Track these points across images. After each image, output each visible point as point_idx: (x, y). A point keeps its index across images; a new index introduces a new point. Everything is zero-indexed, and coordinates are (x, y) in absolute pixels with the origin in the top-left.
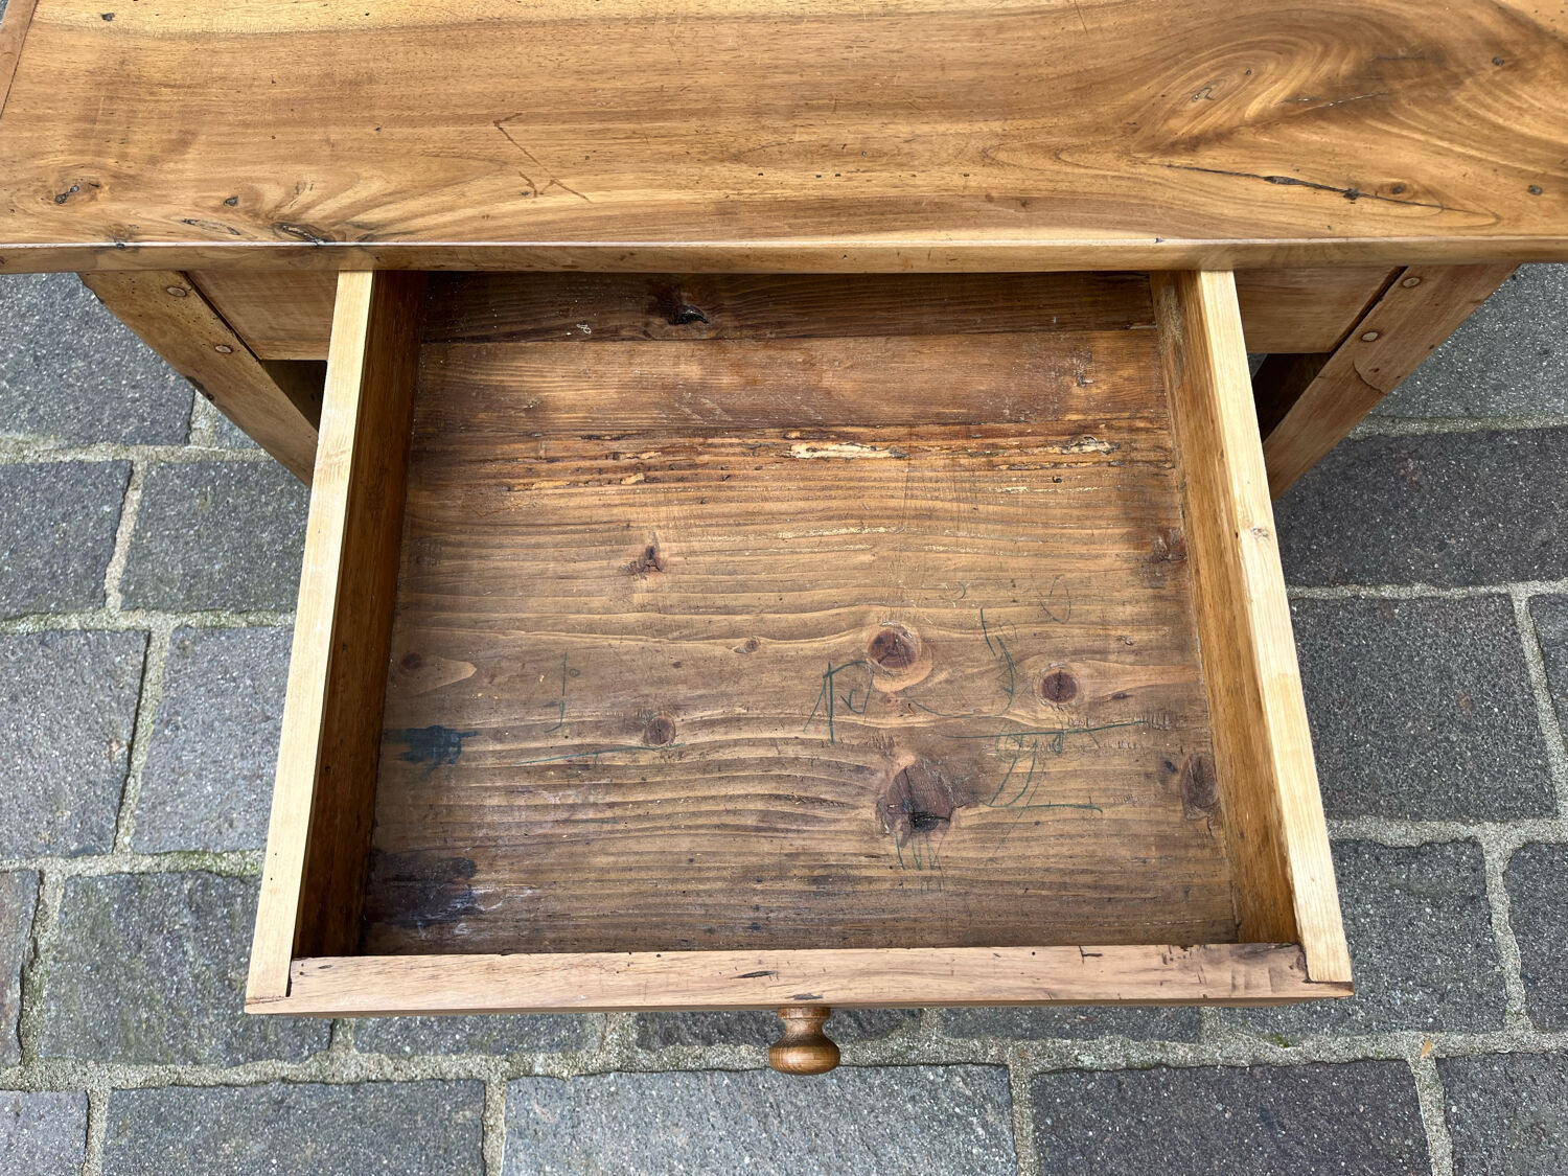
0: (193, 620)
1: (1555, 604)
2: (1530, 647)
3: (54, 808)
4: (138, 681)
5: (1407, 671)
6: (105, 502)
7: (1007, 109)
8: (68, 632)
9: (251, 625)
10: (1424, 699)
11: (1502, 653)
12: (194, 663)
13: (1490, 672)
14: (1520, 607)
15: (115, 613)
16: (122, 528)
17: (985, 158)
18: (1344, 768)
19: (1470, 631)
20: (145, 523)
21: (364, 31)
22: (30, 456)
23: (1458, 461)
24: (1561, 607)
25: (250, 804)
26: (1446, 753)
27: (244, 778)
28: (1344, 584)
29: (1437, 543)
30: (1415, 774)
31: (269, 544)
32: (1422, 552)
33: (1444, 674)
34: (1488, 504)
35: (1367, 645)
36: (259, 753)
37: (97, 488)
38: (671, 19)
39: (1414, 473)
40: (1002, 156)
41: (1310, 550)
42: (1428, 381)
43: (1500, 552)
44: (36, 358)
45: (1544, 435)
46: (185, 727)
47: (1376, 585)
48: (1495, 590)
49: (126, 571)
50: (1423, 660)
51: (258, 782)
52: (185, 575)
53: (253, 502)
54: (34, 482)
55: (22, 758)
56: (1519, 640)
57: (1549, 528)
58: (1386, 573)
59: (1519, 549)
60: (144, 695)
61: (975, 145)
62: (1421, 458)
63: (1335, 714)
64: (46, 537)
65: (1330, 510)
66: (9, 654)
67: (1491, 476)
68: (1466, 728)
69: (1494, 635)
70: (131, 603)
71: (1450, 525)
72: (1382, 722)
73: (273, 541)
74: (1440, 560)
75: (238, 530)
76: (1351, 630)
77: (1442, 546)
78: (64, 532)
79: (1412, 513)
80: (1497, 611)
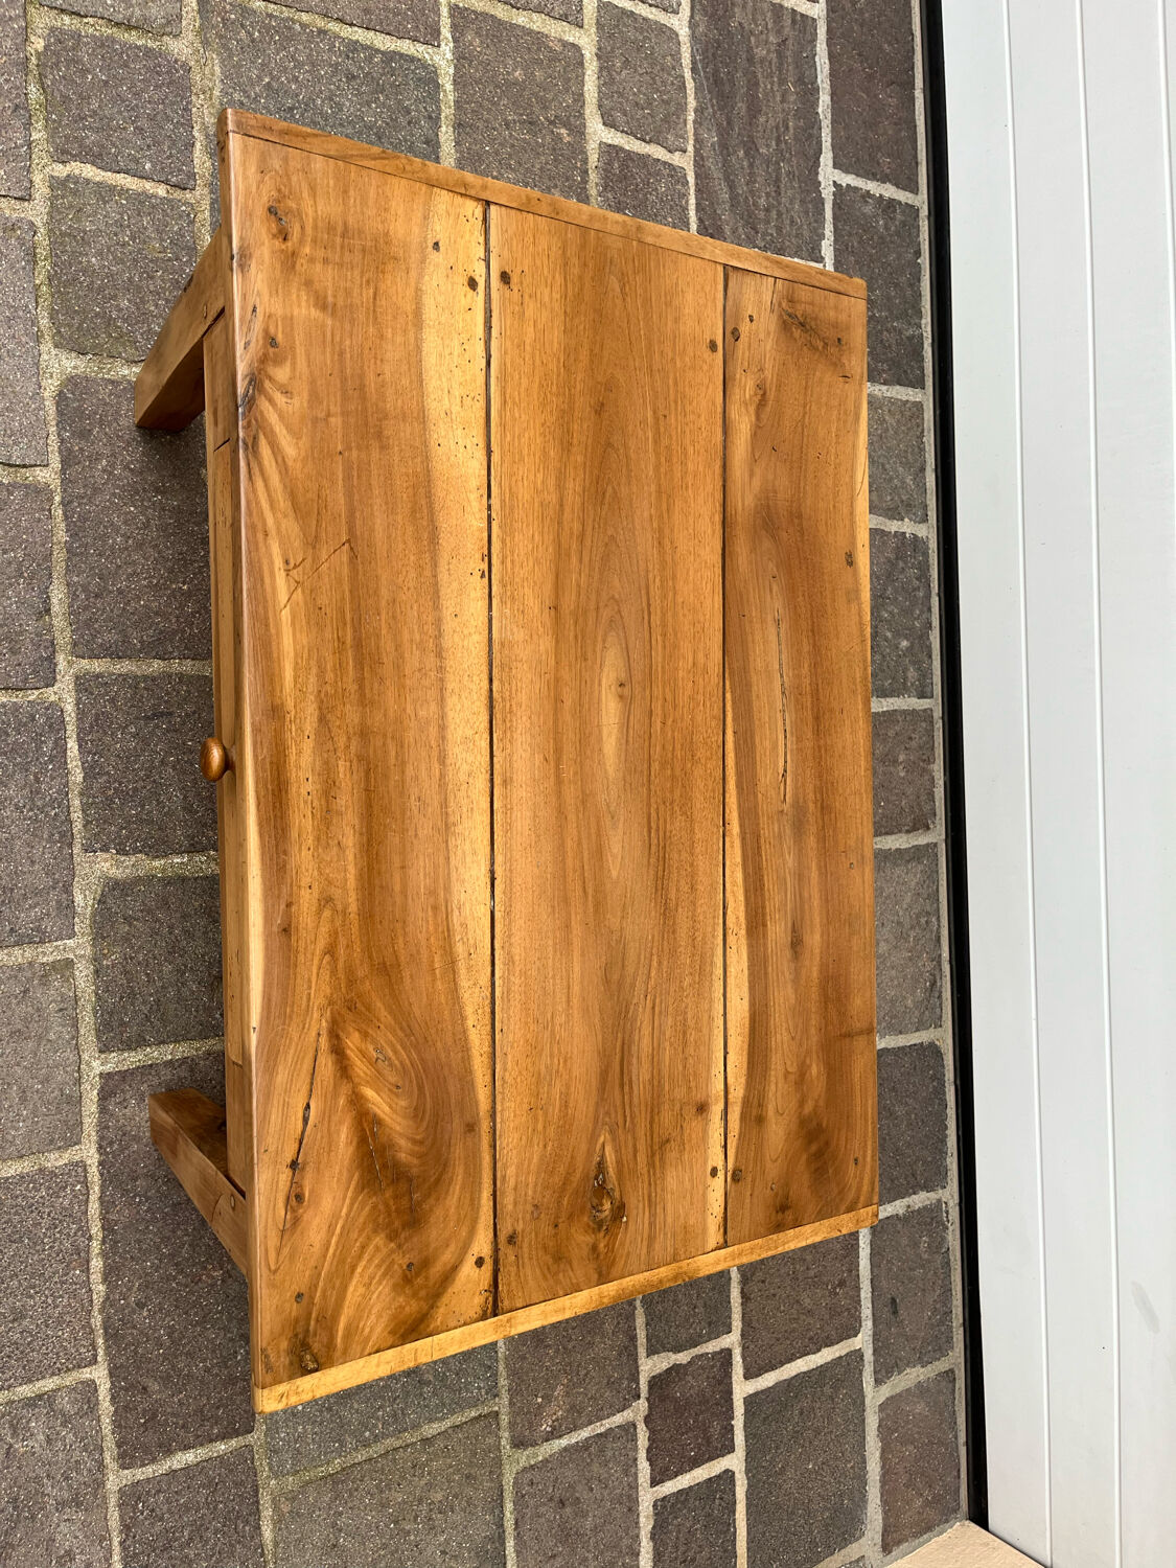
0: (42, 238)
1: (89, 1402)
2: (48, 1384)
5: (20, 1284)
6: (155, 165)
7: (368, 916)
8: (29, 130)
9: (37, 288)
11: (41, 1361)
13: (22, 1353)
14: (86, 1374)
15: (47, 170)
16: (129, 179)
17: (326, 901)
19: (60, 1333)
20: (135, 199)
21: (425, 443)
22: (198, 101)
23: (221, 1312)
24: (86, 1407)
28: (103, 1228)
29: (143, 1301)
31: (118, 306)
32: (135, 1289)
33: (19, 1315)
34: (180, 1340)
35: (44, 1250)
37: (168, 158)
38: (441, 669)
40: (327, 913)
41: (135, 1197)
43: (136, 1353)
44: (291, 109)
45: (245, 1380)
47: (104, 1255)
48: (101, 1352)
49: (88, 181)
50: (31, 1297)
52: (85, 232)
53: (158, 294)
54: (173, 103)
56: (53, 1374)
57: (160, 1391)
58: (114, 1261)
59: (139, 1368)
61: (337, 893)
62: (223, 1281)
64: (120, 112)
67: (208, 1340)
69: (57, 1354)
70: (57, 184)
71: (160, 1310)
73: (120, 310)
74: (128, 1305)
75: (130, 279)
76: (58, 1235)
77: (141, 1305)
78: (124, 128)
79: (169, 1278)
80: (80, 1354)
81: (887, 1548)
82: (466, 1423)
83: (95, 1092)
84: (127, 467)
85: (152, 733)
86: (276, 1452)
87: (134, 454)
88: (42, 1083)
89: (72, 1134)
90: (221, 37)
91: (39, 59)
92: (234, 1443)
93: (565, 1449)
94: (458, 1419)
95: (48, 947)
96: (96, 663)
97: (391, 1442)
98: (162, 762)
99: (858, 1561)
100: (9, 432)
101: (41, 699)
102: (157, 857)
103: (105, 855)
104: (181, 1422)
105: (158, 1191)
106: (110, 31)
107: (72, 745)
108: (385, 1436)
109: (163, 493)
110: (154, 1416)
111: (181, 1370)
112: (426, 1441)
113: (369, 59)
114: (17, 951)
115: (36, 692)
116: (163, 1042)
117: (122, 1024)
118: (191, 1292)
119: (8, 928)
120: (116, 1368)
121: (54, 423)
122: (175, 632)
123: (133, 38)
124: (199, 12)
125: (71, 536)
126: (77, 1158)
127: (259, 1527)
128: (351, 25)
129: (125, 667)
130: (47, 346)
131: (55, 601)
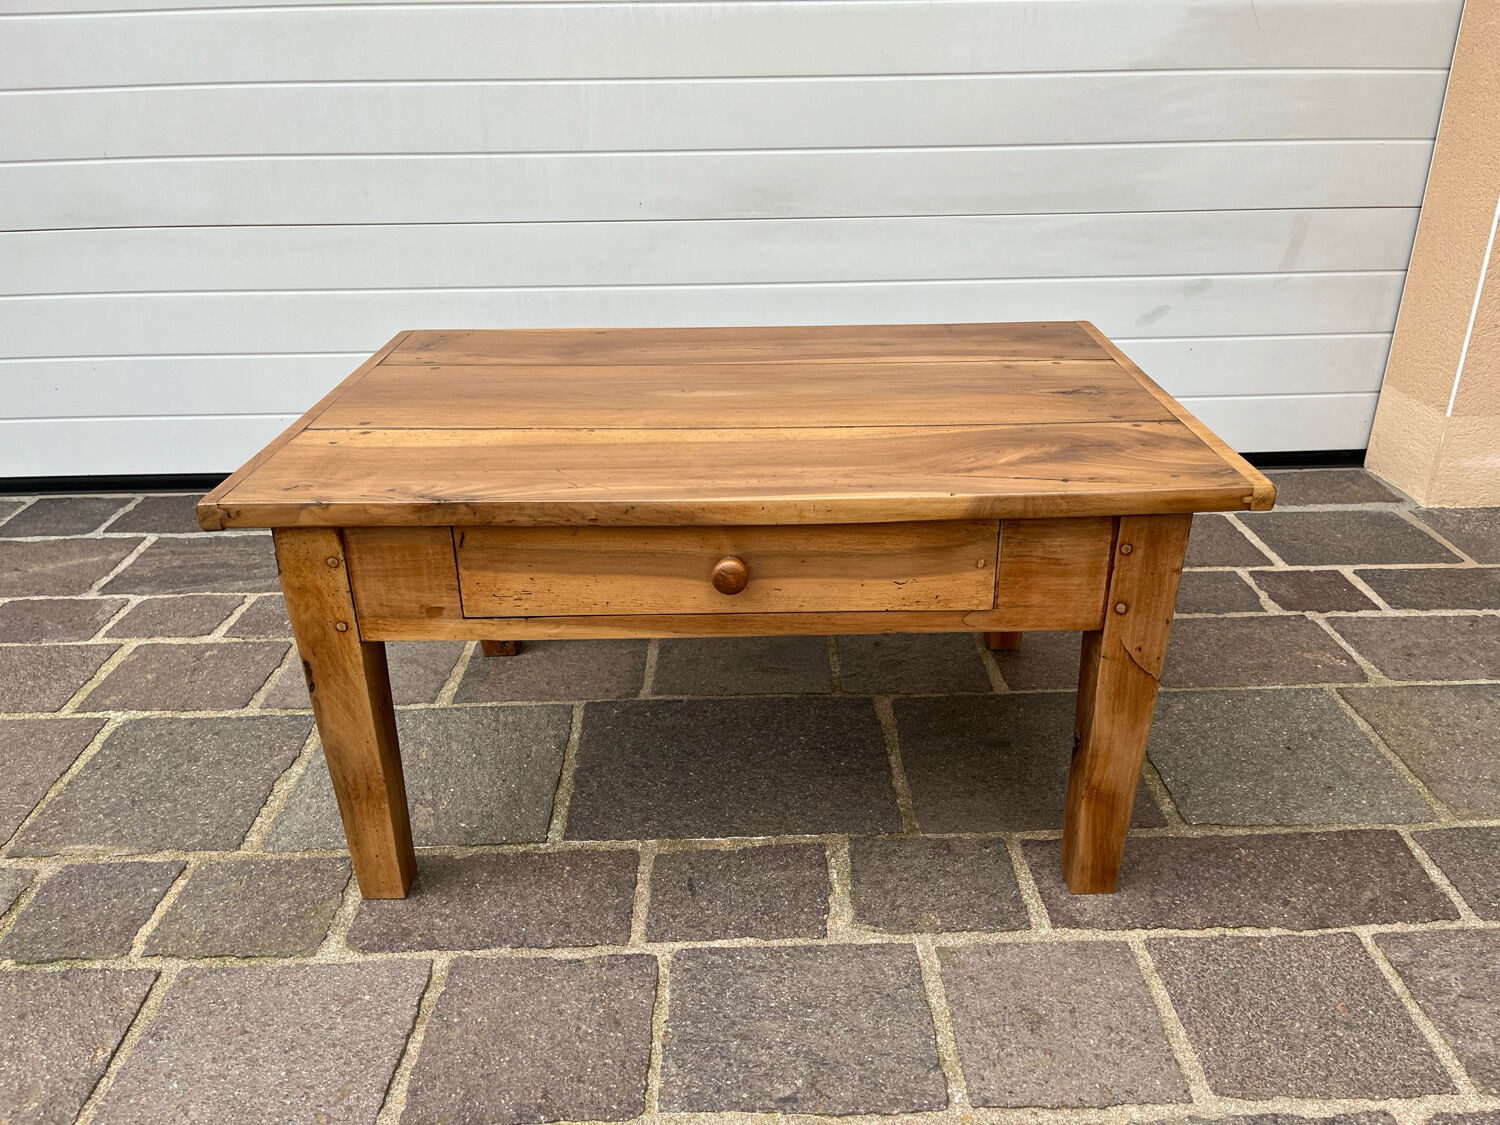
0: (200, 965)
1: (1396, 939)
2: (1385, 968)
3: (24, 1100)
4: (138, 1005)
5: (1283, 986)
6: (156, 886)
8: (90, 971)
9: (250, 966)
10: (1305, 1006)
11: (1362, 971)
12: (192, 992)
13: (1357, 986)
14: (1367, 940)
15: (135, 959)
16: (164, 903)
17: (846, 476)
18: (1247, 1059)
19: (1328, 957)
20: (184, 899)
21: (485, 447)
22: (104, 859)
23: (1282, 851)
24: (1402, 941)
25: (208, 1098)
26: (1336, 1045)
27: (210, 1078)
28: (1211, 927)
29: (1281, 901)
30: (1314, 1062)
31: (285, 911)
32: (1270, 907)
33: (1315, 986)
34: (1316, 876)
35: (1242, 968)
36: (230, 1058)
37: (152, 877)
38: (664, 443)
39: (1247, 856)
40: (856, 475)
41: (1175, 904)
42: (1241, 804)
43: (1336, 905)
44: (133, 801)
45: (1346, 835)
46: (168, 1038)
47: (1238, 927)
49: (156, 930)
50: (1294, 978)
51: (223, 1080)
52: (205, 932)
53: (280, 884)
54: (101, 874)
55: (9, 1061)
56: (1373, 962)
57: (1372, 890)
58: (1244, 919)
59: (1351, 904)
60: (139, 1017)
61: (840, 473)
62: (1250, 848)
63: (1228, 1018)
64: (96, 908)
65: (1185, 879)
66: (31, 985)
67: (1312, 859)
68: (1348, 1026)
69: (1351, 959)
71: (1288, 889)
72: (1272, 1024)
73: (290, 909)
74: (1288, 912)
75: (261, 902)
76: (1225, 958)
77: (1286, 903)
78: (113, 906)
79: (1254, 881)
80: (1347, 944)
81: (1400, 500)
82: (1351, 706)
83: (1072, 931)
84: (444, 906)
85: (708, 891)
86: (1412, 817)
87: (432, 901)
88: (1066, 968)
89: (1117, 947)
90: (50, 844)
91: (22, 963)
92: (1411, 844)
93: (1361, 653)
94: (1350, 711)
95: (925, 964)
96: (635, 927)
97: (1383, 749)
98: (737, 884)
99: (1415, 514)
100: (393, 986)
101: (668, 965)
102: (831, 888)
103: (830, 923)
104: (1399, 876)
105: (1167, 889)
106: (14, 916)
107: (716, 944)
108: (1377, 752)
109: (474, 883)
110: (1397, 893)
111: (1346, 876)
112: (1375, 728)
113: (105, 757)
114: (930, 986)
115: (662, 969)
116: (1017, 885)
117: (1001, 911)
118: (1266, 869)
119: (905, 990)
120: (1355, 919)
121: (391, 955)
122: (610, 875)
123: (25, 902)
124: (20, 857)
125: (505, 941)
126: (1141, 945)
127: (1492, 828)
128: (69, 768)
129: (641, 910)
130: (312, 961)
131: (570, 957)
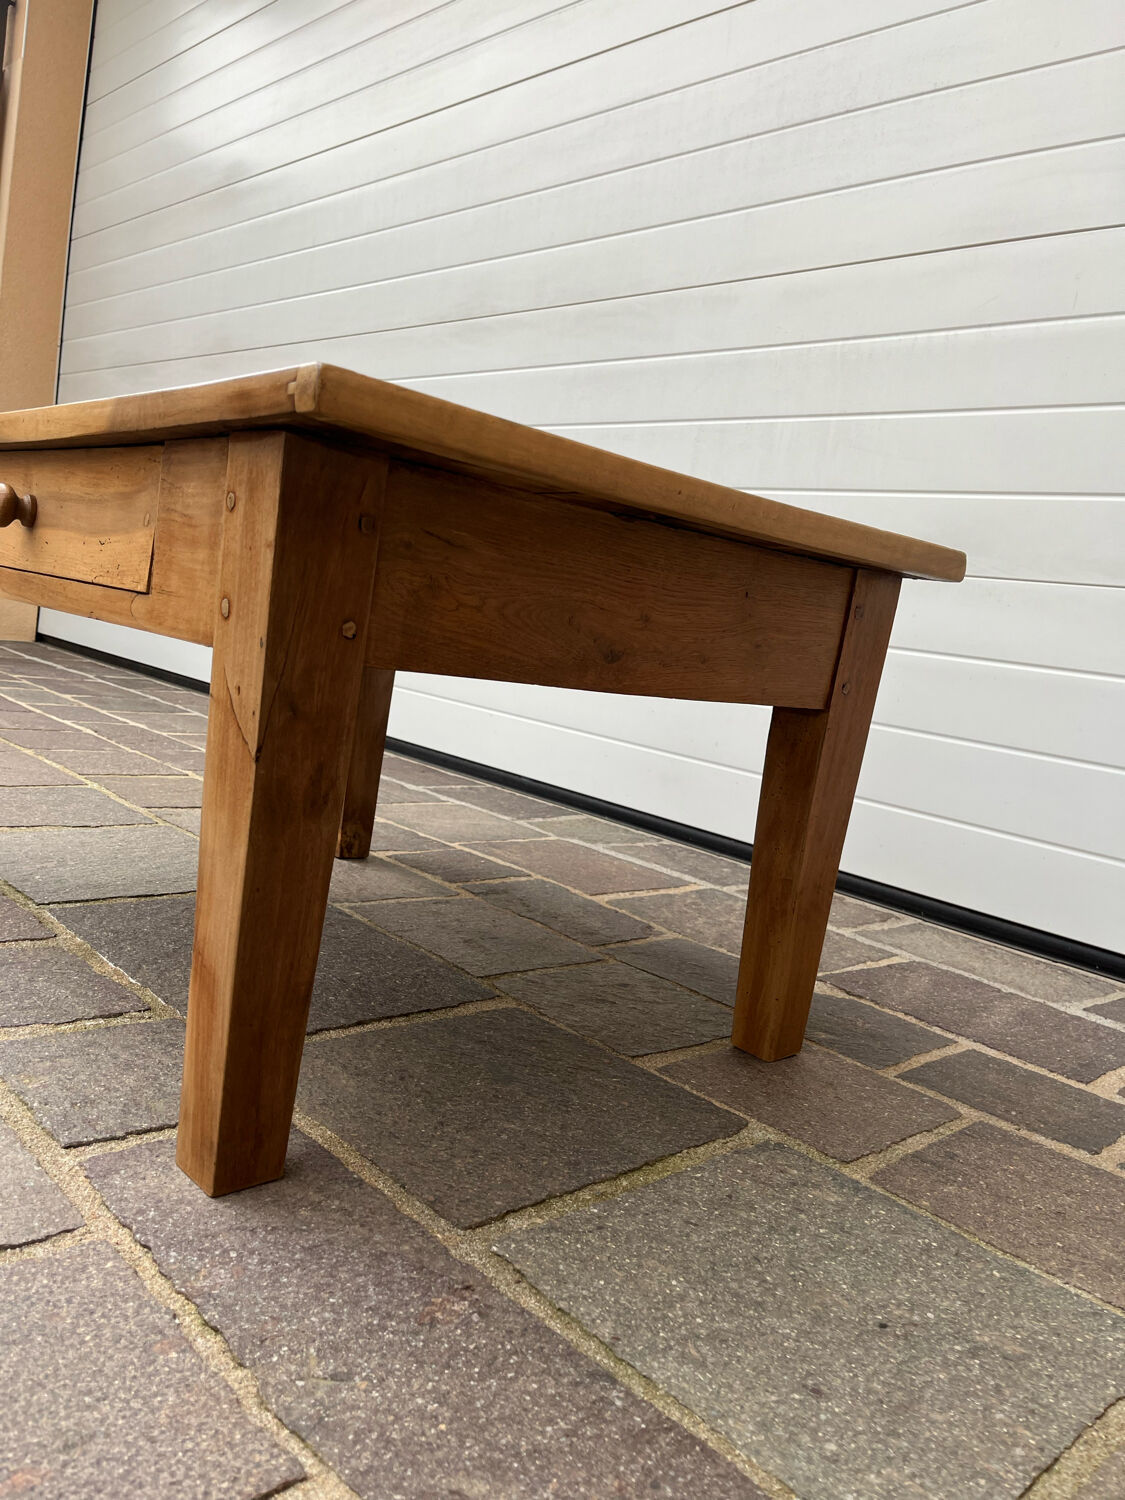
28: (190, 1299)
29: (343, 1370)
32: (313, 1362)
34: (471, 1402)
43: (389, 1441)
50: (88, 1407)
58: (239, 1327)
71: (389, 1372)
74: (316, 1384)
77: (342, 1377)
80: (258, 1465)
83: (82, 1178)
89: (64, 1218)
126: (87, 1240)
